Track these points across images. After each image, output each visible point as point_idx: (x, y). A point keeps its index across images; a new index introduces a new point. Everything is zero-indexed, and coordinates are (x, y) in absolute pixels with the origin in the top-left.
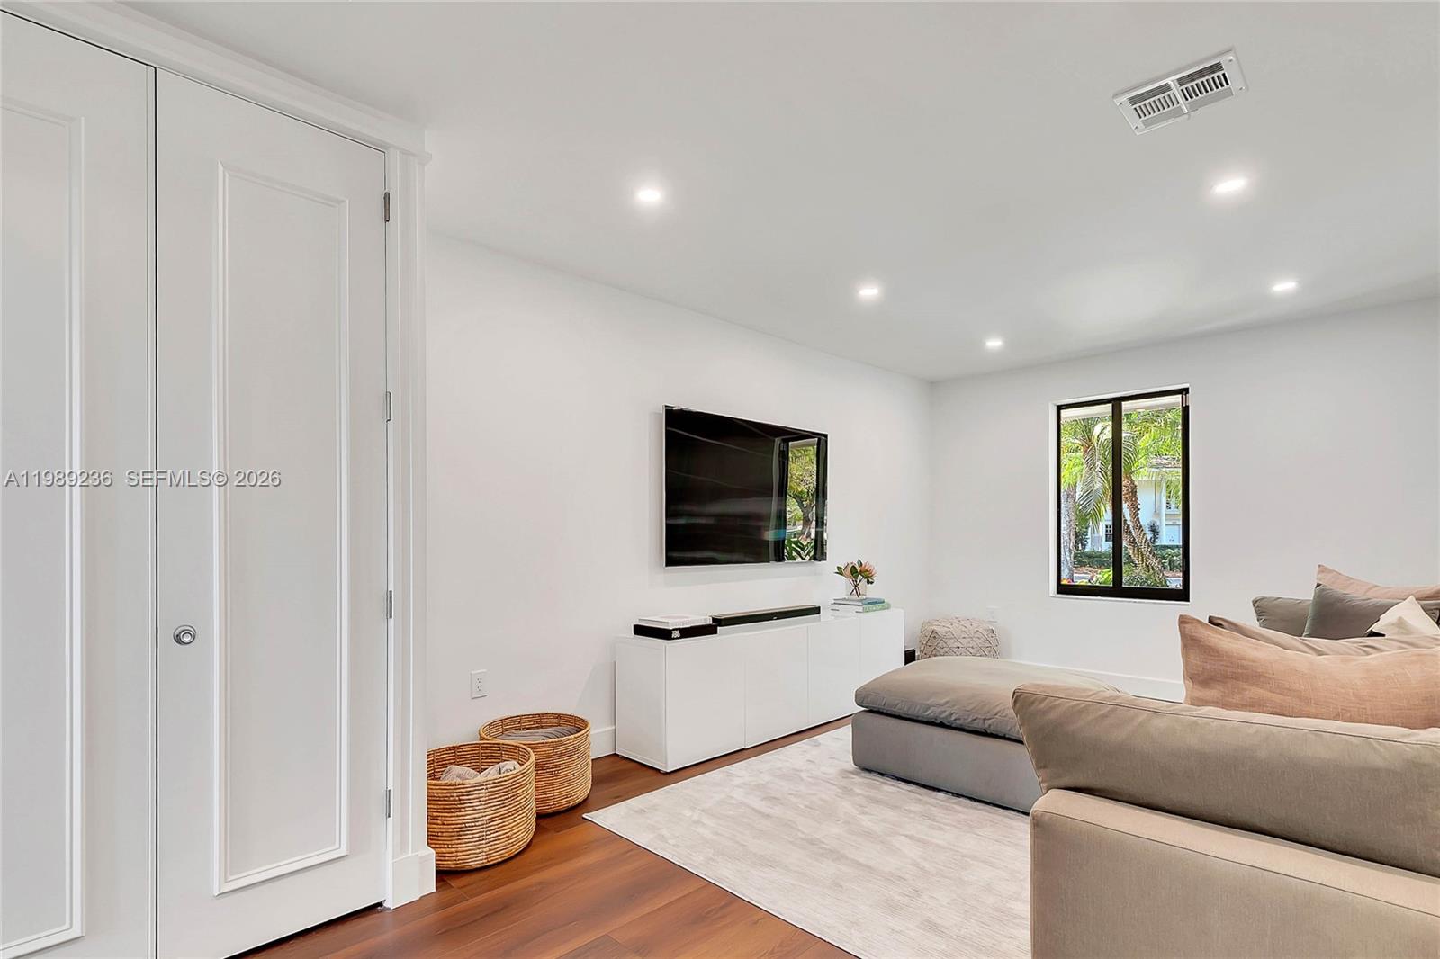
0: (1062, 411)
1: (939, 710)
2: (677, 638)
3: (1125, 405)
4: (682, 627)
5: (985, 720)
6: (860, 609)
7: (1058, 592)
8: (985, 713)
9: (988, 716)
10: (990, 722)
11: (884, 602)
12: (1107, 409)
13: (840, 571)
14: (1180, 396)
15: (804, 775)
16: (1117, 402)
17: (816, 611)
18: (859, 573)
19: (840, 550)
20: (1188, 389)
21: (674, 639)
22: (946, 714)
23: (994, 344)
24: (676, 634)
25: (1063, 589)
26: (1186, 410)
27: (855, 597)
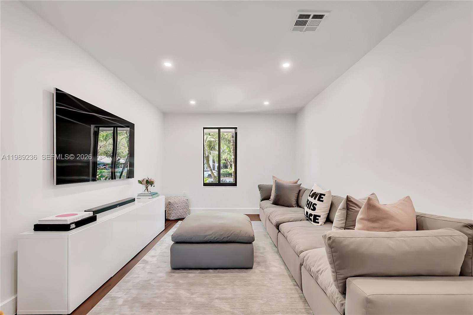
0: (204, 129)
1: (211, 236)
2: (74, 228)
3: (221, 130)
4: (75, 221)
5: (228, 237)
6: (151, 197)
7: (204, 186)
8: (228, 235)
9: (229, 235)
10: (230, 237)
11: (157, 194)
12: (217, 130)
13: (140, 182)
14: (234, 129)
15: (152, 282)
16: (219, 129)
17: (134, 200)
18: (149, 183)
19: (140, 173)
20: (237, 128)
21: (72, 229)
22: (213, 238)
23: (193, 102)
24: (73, 226)
25: (205, 185)
26: (236, 133)
27: (147, 192)
